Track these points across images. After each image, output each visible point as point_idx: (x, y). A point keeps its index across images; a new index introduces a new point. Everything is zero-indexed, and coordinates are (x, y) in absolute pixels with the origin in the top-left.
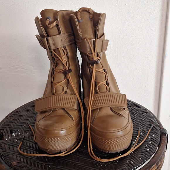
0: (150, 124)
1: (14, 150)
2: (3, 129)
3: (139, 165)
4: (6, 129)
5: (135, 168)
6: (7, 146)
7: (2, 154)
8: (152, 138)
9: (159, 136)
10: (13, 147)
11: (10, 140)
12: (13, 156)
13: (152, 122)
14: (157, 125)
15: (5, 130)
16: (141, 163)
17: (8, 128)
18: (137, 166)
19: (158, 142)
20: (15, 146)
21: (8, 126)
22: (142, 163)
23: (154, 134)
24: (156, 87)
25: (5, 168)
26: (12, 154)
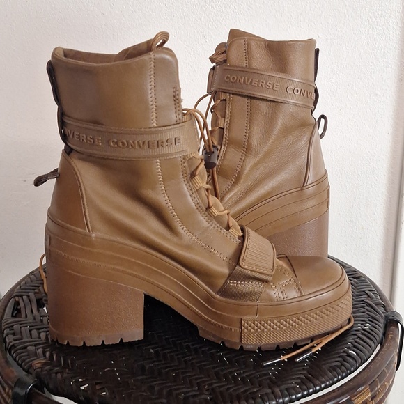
0: (363, 301)
1: (40, 338)
2: (21, 296)
3: (328, 383)
4: (28, 296)
5: (318, 388)
6: (25, 329)
7: (13, 345)
8: (364, 330)
9: (382, 325)
10: (39, 334)
11: (34, 319)
12: (37, 349)
13: (369, 296)
14: (378, 304)
15: (25, 297)
16: (332, 379)
17: (31, 294)
18: (323, 386)
19: (378, 338)
20: (44, 332)
21: (34, 290)
22: (335, 379)
23: (370, 320)
24: (387, 230)
25: (16, 374)
26: (35, 346)
